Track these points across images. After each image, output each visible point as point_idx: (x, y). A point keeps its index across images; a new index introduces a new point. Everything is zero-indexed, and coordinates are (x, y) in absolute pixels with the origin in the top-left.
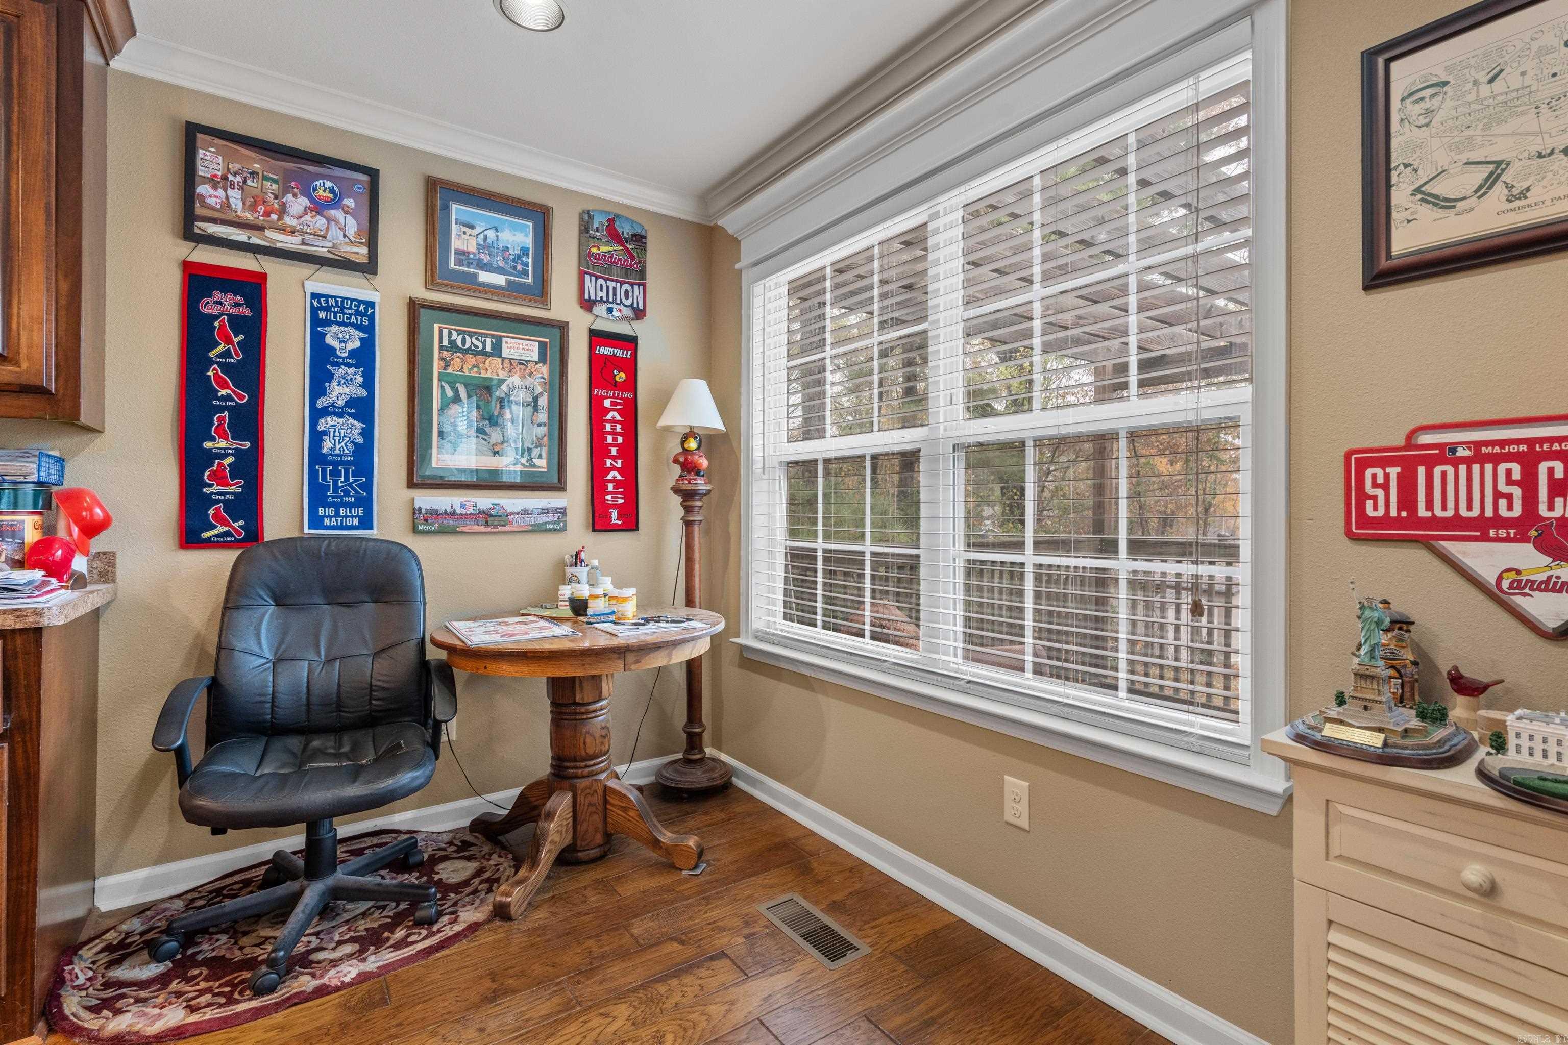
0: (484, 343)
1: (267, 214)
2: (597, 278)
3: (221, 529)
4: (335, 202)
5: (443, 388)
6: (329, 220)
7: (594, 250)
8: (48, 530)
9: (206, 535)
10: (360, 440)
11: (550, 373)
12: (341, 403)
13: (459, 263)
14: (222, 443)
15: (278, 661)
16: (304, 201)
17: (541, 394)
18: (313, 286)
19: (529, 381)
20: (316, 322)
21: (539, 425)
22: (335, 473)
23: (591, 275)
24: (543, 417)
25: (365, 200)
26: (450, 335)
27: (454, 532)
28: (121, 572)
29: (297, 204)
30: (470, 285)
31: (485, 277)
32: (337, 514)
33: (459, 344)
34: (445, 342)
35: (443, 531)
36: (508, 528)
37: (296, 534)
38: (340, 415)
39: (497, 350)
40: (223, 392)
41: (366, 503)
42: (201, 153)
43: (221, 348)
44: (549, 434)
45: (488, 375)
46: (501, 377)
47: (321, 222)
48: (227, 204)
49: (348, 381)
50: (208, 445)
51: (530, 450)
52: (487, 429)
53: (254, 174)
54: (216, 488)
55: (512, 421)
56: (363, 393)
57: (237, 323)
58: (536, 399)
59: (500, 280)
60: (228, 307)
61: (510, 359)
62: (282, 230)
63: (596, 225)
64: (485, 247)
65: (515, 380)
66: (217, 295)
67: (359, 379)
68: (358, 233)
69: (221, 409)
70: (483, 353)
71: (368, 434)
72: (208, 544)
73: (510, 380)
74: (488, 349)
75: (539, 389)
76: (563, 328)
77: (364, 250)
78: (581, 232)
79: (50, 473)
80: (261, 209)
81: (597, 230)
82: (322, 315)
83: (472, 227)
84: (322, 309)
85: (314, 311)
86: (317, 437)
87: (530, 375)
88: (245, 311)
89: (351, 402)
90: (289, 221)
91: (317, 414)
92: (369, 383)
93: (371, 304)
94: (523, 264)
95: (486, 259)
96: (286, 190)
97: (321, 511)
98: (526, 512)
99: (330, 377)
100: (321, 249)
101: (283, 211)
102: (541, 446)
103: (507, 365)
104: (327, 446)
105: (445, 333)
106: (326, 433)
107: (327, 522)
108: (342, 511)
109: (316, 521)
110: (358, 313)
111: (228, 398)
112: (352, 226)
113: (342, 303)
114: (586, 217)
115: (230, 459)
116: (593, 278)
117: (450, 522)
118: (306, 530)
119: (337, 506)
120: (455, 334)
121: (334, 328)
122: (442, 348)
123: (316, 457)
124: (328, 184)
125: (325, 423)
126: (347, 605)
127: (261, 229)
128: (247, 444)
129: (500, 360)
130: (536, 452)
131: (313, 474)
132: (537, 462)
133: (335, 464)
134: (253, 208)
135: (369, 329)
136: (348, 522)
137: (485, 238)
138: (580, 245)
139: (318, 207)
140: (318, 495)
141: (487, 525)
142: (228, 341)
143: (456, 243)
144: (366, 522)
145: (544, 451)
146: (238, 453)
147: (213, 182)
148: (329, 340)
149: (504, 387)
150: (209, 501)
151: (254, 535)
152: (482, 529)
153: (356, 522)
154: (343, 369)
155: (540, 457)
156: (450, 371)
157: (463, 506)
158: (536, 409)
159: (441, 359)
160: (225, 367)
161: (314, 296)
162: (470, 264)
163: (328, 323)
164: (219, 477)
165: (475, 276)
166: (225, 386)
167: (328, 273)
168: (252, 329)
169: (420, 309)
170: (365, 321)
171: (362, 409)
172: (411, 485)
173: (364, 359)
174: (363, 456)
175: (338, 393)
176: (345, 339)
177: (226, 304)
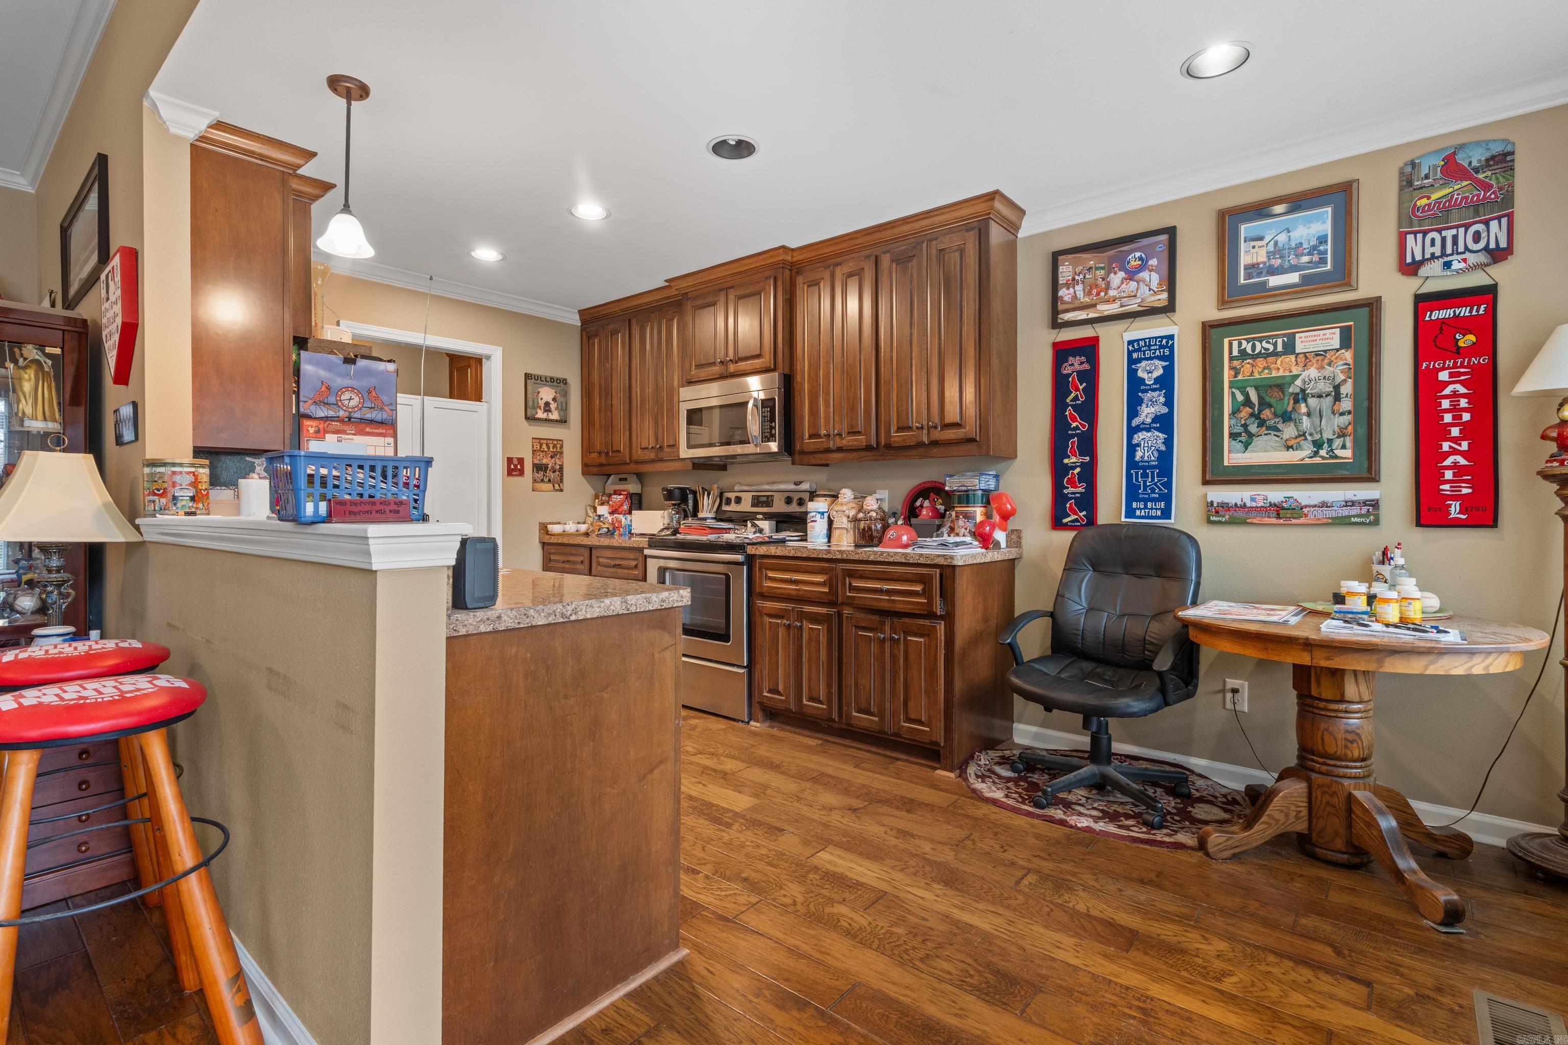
0: (1275, 345)
1: (1098, 294)
2: (1425, 233)
3: (1073, 517)
4: (1143, 266)
5: (1233, 395)
6: (1138, 282)
7: (1424, 201)
8: (988, 516)
9: (1065, 521)
10: (1163, 448)
11: (1355, 357)
12: (1149, 420)
13: (1248, 276)
14: (1074, 459)
15: (1090, 609)
16: (1122, 274)
17: (1344, 381)
18: (1129, 336)
19: (1328, 371)
20: (1132, 362)
21: (1342, 414)
22: (1145, 475)
23: (1415, 233)
24: (1346, 404)
25: (1165, 256)
26: (1240, 344)
27: (1244, 523)
28: (1024, 542)
29: (1117, 278)
30: (1261, 292)
31: (1274, 281)
32: (1146, 507)
33: (1249, 351)
34: (1235, 353)
35: (1232, 522)
36: (1302, 520)
37: (1117, 522)
38: (1148, 430)
39: (1289, 348)
40: (1074, 425)
41: (1167, 498)
42: (1061, 269)
43: (1073, 395)
44: (1355, 422)
45: (1281, 373)
46: (1295, 372)
47: (1133, 284)
48: (1075, 297)
49: (1153, 402)
50: (1066, 461)
51: (1330, 441)
52: (1280, 426)
53: (1090, 269)
54: (1071, 490)
55: (1309, 414)
56: (1165, 410)
57: (1082, 376)
58: (1337, 388)
59: (1293, 278)
60: (1077, 367)
61: (1304, 353)
62: (1108, 301)
63: (1424, 171)
64: (1278, 251)
65: (1313, 372)
66: (1071, 359)
67: (1162, 399)
68: (1160, 284)
69: (1072, 436)
70: (1275, 354)
71: (1169, 442)
72: (1066, 527)
73: (1305, 375)
74: (1280, 348)
75: (1342, 377)
76: (1373, 306)
77: (1165, 296)
78: (1401, 189)
79: (992, 484)
80: (1094, 292)
81: (1427, 177)
82: (1135, 355)
83: (1261, 238)
84: (1136, 351)
85: (1130, 353)
86: (1132, 448)
87: (1330, 364)
88: (1086, 366)
89: (1156, 419)
90: (1112, 293)
91: (1132, 431)
92: (1169, 403)
93: (1171, 337)
94: (1320, 253)
95: (1277, 262)
96: (1110, 271)
97: (1134, 505)
98: (1324, 505)
99: (1140, 402)
100: (1133, 306)
101: (1108, 287)
102: (1344, 435)
103: (1301, 358)
104: (1139, 454)
105: (1235, 344)
106: (1138, 445)
107: (1138, 513)
108: (1149, 505)
109: (1130, 513)
110: (1161, 347)
111: (1077, 428)
112: (1155, 279)
113: (1148, 342)
114: (1409, 169)
115: (1078, 470)
116: (1419, 236)
117: (1240, 514)
118: (1123, 519)
119: (1145, 501)
120: (1244, 343)
121: (1144, 363)
122: (1231, 358)
123: (1132, 463)
124: (1138, 254)
125: (1139, 437)
126: (1138, 576)
127: (1094, 305)
128: (1088, 458)
129: (1293, 357)
130: (1338, 443)
131: (1129, 476)
132: (1339, 452)
133: (1144, 468)
134: (1089, 293)
135: (1170, 358)
136: (1153, 513)
137: (1276, 243)
138: (1400, 203)
139: (1131, 275)
140: (1132, 493)
141: (1278, 516)
142: (1077, 389)
143: (1245, 259)
144: (1166, 514)
145: (1349, 441)
146: (1083, 465)
147: (1067, 285)
148: (1141, 374)
149: (1298, 382)
150: (1066, 498)
151: (1092, 520)
152: (1274, 521)
153: (1159, 513)
154: (1150, 394)
155: (1344, 447)
156: (1240, 377)
157: (1253, 499)
158: (1337, 398)
159: (1231, 368)
160: (1075, 408)
161: (1130, 343)
162: (1259, 274)
163: (1139, 360)
164: (1072, 482)
165: (1265, 283)
166: (1074, 420)
167: (1139, 322)
168: (1091, 378)
169: (1210, 330)
170: (1167, 352)
171: (1165, 423)
172: (1205, 482)
173: (1166, 382)
174: (1165, 458)
175: (1147, 413)
176: (1150, 371)
177: (1075, 364)
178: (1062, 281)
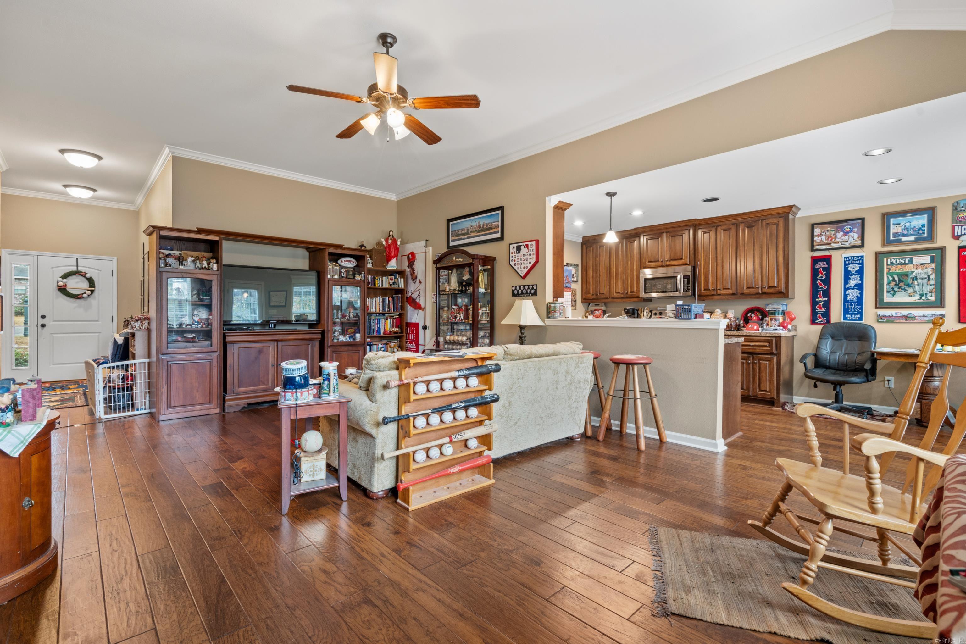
0: (905, 261)
1: (831, 240)
2: (962, 226)
3: (820, 320)
4: (851, 231)
5: (888, 278)
6: (849, 236)
7: (962, 215)
8: (784, 319)
9: (816, 321)
10: (859, 295)
11: (936, 266)
12: (853, 286)
13: (894, 237)
14: (820, 299)
15: (831, 352)
16: (842, 233)
17: (932, 274)
18: (844, 255)
19: (926, 270)
20: (845, 264)
21: (931, 285)
22: (851, 305)
23: (958, 226)
24: (932, 282)
25: (860, 228)
26: (891, 260)
27: (892, 322)
28: (798, 329)
29: (839, 235)
30: (899, 242)
31: (904, 239)
32: (852, 316)
33: (894, 262)
34: (889, 263)
35: (888, 322)
36: (916, 321)
37: (839, 322)
38: (853, 289)
39: (911, 262)
40: (821, 287)
41: (861, 313)
42: (815, 230)
43: (820, 276)
44: (936, 288)
45: (907, 271)
46: (913, 270)
47: (847, 237)
48: (821, 240)
49: (855, 279)
50: (817, 300)
51: (926, 294)
52: (907, 289)
53: (828, 231)
54: (819, 310)
55: (918, 285)
56: (860, 282)
57: (824, 269)
58: (929, 276)
59: (912, 238)
60: (822, 266)
61: (917, 264)
62: (836, 243)
63: (962, 205)
64: (906, 229)
65: (919, 271)
66: (819, 263)
67: (859, 278)
68: (858, 237)
69: (820, 291)
70: (905, 264)
71: (861, 294)
72: (817, 324)
73: (916, 271)
74: (907, 262)
75: (931, 273)
76: (942, 250)
77: (860, 242)
78: (953, 211)
79: (784, 308)
80: (830, 239)
81: (962, 207)
82: (847, 262)
83: (899, 224)
84: (847, 261)
85: (845, 262)
86: (846, 296)
87: (926, 268)
88: (826, 266)
89: (856, 285)
90: (837, 240)
91: (846, 289)
92: (862, 279)
93: (863, 256)
94: (922, 230)
95: (905, 232)
96: (837, 232)
97: (847, 316)
98: (924, 316)
99: (850, 279)
100: (847, 245)
101: (836, 237)
102: (931, 292)
103: (915, 266)
104: (849, 298)
105: (889, 260)
106: (848, 294)
107: (848, 318)
108: (853, 316)
109: (845, 318)
110: (858, 260)
111: (822, 288)
112: (856, 236)
113: (853, 258)
114: (956, 204)
115: (822, 303)
116: (960, 227)
117: (891, 319)
118: (842, 321)
119: (852, 314)
120: (893, 260)
121: (851, 265)
122: (887, 265)
123: (846, 301)
124: (849, 227)
125: (847, 292)
126: (851, 340)
127: (830, 244)
128: (827, 299)
129: (912, 265)
130: (929, 295)
131: (844, 306)
132: (930, 298)
133: (851, 303)
134: (828, 239)
135: (862, 264)
136: (855, 319)
137: (905, 226)
138: (953, 215)
139: (846, 234)
140: (846, 311)
141: (906, 320)
142: (822, 274)
143: (893, 231)
144: (861, 319)
145: (933, 294)
146: (824, 301)
147: (818, 236)
148: (849, 269)
149: (914, 274)
150: (817, 313)
151: (828, 321)
152: (904, 321)
153: (857, 319)
154: (853, 276)
155: (931, 296)
156: (891, 271)
157: (896, 314)
158: (929, 279)
159: (887, 268)
160: (821, 280)
161: (845, 258)
162: (899, 236)
163: (849, 264)
164: (820, 307)
165: (901, 239)
166: (821, 285)
167: (849, 250)
168: (828, 270)
169: (878, 256)
170: (861, 262)
171: (860, 287)
172: (876, 308)
173: (860, 272)
174: (860, 300)
175: (852, 283)
176: (854, 268)
177: (821, 265)
178: (815, 234)
